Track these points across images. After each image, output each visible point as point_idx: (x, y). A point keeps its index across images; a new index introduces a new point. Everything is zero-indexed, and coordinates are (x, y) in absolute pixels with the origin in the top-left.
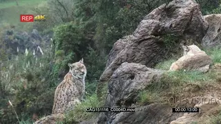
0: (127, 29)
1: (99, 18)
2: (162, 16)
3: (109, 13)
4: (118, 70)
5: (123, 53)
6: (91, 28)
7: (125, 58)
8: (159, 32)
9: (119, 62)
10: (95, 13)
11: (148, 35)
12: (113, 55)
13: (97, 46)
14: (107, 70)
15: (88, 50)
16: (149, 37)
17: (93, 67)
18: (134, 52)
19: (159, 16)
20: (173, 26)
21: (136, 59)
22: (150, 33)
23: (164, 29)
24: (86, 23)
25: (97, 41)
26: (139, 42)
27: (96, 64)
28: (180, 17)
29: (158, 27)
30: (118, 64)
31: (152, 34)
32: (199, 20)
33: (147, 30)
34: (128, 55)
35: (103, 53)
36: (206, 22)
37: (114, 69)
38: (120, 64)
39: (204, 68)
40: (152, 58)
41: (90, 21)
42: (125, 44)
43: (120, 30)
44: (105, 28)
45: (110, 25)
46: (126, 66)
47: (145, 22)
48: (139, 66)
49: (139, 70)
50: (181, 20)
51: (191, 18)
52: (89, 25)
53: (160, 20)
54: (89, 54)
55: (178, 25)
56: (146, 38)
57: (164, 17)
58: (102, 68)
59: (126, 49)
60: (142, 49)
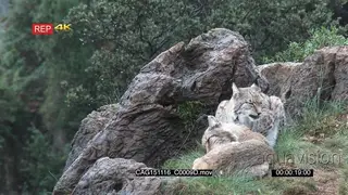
0: (108, 91)
1: (51, 70)
2: (176, 66)
3: (72, 59)
4: (91, 173)
5: (100, 138)
6: (35, 90)
7: (105, 148)
8: (170, 97)
9: (92, 157)
10: (44, 60)
11: (149, 104)
12: (81, 144)
13: (48, 125)
14: (68, 173)
15: (31, 133)
16: (151, 107)
17: (40, 166)
18: (121, 138)
19: (172, 67)
20: (199, 85)
21: (124, 151)
22: (153, 99)
23: (180, 92)
24: (28, 79)
25: (47, 116)
26: (131, 118)
27: (46, 160)
28: (211, 67)
29: (170, 86)
30: (89, 162)
31: (155, 102)
32: (250, 76)
33: (148, 94)
34: (109, 142)
35: (59, 138)
36: (264, 77)
37: (82, 171)
38: (94, 161)
39: (259, 167)
40: (157, 149)
41: (33, 77)
42: (103, 121)
43: (93, 94)
44: (64, 90)
45: (73, 82)
46: (105, 165)
48: (131, 164)
49: (132, 171)
50: (215, 74)
51: (234, 70)
52: (32, 85)
53: (173, 73)
54: (32, 141)
55: (209, 83)
56: (145, 109)
57: (181, 69)
58: (59, 168)
59: (106, 132)
60: (138, 130)
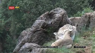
0: (28, 25)
1: (12, 19)
2: (46, 18)
3: (18, 16)
4: (23, 47)
6: (8, 24)
7: (27, 40)
8: (45, 26)
9: (24, 43)
10: (10, 16)
11: (39, 28)
12: (21, 39)
13: (12, 34)
14: (17, 47)
15: (7, 36)
16: (40, 29)
17: (10, 45)
18: (31, 37)
20: (53, 23)
21: (32, 41)
22: (40, 27)
23: (48, 25)
24: (6, 22)
25: (11, 32)
26: (34, 32)
27: (11, 44)
28: (56, 18)
29: (45, 23)
30: (23, 44)
31: (41, 28)
32: (67, 21)
33: (39, 26)
34: (28, 39)
35: (15, 37)
36: (70, 21)
37: (21, 47)
38: (24, 44)
40: (41, 41)
41: (7, 21)
42: (27, 33)
43: (24, 26)
44: (16, 24)
45: (18, 23)
46: (27, 45)
47: (38, 21)
48: (34, 45)
49: (34, 47)
50: (57, 20)
51: (62, 19)
52: (7, 23)
53: (46, 20)
54: (7, 38)
55: (55, 23)
56: (38, 30)
57: (48, 19)
58: (14, 46)
59: (27, 36)
60: (36, 35)
